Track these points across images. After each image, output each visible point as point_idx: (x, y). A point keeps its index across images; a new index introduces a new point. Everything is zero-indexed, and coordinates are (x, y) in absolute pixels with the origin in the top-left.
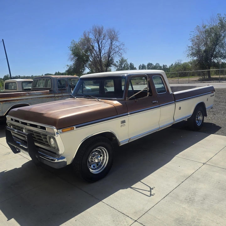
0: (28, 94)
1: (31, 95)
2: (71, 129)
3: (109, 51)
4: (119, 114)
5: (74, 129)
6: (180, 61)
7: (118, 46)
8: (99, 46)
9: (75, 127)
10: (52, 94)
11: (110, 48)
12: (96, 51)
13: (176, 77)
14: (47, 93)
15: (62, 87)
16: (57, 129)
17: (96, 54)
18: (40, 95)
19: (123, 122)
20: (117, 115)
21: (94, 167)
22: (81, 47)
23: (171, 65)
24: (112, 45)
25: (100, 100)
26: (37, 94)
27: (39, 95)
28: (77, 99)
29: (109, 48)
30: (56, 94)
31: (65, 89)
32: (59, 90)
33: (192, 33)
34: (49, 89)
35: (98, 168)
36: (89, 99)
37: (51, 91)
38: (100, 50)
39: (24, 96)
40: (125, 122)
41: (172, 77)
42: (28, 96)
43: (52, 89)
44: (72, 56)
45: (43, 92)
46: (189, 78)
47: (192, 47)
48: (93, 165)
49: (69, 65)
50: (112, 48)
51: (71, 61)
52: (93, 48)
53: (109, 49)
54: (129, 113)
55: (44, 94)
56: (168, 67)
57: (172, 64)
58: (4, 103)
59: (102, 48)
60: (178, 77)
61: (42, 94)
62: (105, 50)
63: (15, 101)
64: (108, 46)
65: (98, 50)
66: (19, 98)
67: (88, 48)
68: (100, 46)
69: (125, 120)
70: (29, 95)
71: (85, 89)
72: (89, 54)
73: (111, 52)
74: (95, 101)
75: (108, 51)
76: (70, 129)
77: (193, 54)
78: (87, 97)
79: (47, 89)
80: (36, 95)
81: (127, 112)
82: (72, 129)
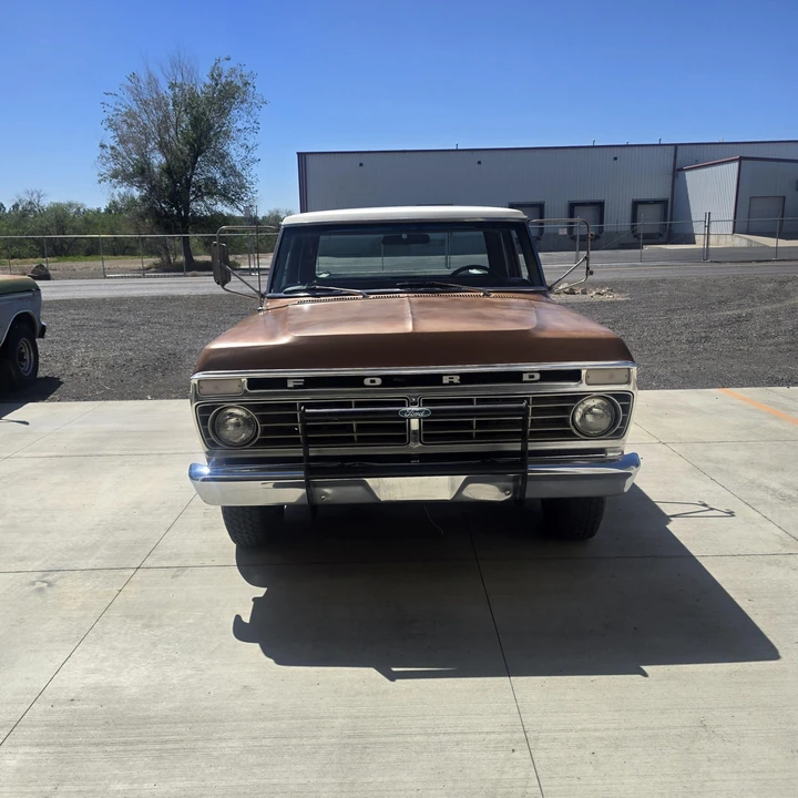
6: (35, 195)
33: (110, 100)
46: (103, 260)
47: (113, 148)
77: (121, 176)
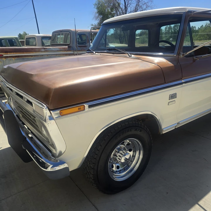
0: (43, 50)
1: (47, 51)
2: (79, 109)
3: (136, 8)
4: (168, 82)
5: (84, 110)
7: (146, 3)
8: (125, 3)
9: (86, 106)
10: (70, 50)
11: (137, 5)
12: (121, 9)
13: (205, 40)
14: (65, 50)
15: (83, 43)
16: (50, 110)
17: (121, 12)
18: (58, 51)
19: (173, 96)
20: (165, 83)
21: (118, 167)
22: (106, 5)
23: (201, 27)
24: (139, 2)
25: (133, 56)
26: (54, 49)
27: (56, 51)
28: (97, 54)
29: (135, 5)
30: (75, 51)
31: (85, 46)
32: (79, 46)
34: (68, 45)
35: (124, 170)
36: (115, 55)
37: (70, 48)
38: (126, 7)
39: (39, 52)
40: (176, 97)
41: (200, 40)
42: (43, 51)
43: (71, 45)
44: (97, 15)
45: (60, 48)
48: (117, 165)
49: (93, 24)
50: (139, 5)
51: (96, 20)
52: (119, 5)
53: (136, 7)
54: (183, 81)
55: (62, 51)
56: (197, 29)
57: (203, 25)
58: (16, 58)
59: (128, 6)
60: (207, 40)
61: (60, 51)
62: (131, 7)
63: (29, 57)
64: (135, 3)
65: (124, 8)
66: (33, 53)
67: (114, 5)
68: (127, 4)
69: (176, 94)
70: (45, 51)
71: (108, 46)
72: (114, 12)
73: (137, 10)
74: (125, 57)
75: (134, 9)
76: (76, 109)
78: (111, 52)
79: (66, 45)
80: (52, 51)
81: (181, 79)
82: (82, 109)
